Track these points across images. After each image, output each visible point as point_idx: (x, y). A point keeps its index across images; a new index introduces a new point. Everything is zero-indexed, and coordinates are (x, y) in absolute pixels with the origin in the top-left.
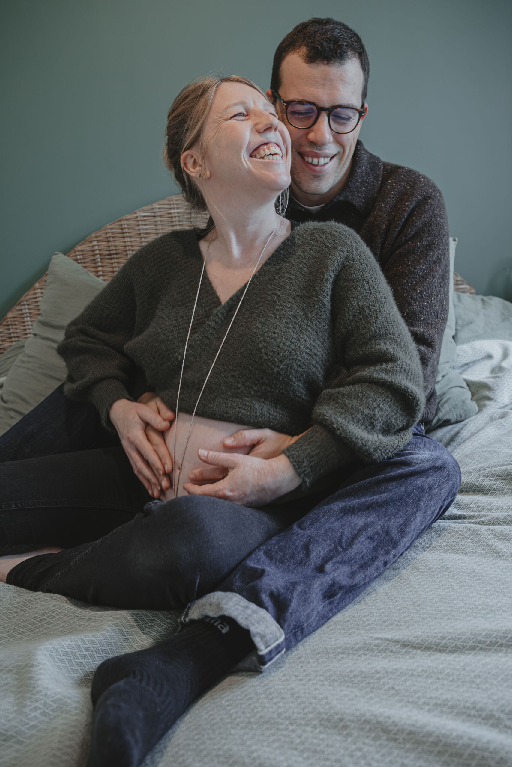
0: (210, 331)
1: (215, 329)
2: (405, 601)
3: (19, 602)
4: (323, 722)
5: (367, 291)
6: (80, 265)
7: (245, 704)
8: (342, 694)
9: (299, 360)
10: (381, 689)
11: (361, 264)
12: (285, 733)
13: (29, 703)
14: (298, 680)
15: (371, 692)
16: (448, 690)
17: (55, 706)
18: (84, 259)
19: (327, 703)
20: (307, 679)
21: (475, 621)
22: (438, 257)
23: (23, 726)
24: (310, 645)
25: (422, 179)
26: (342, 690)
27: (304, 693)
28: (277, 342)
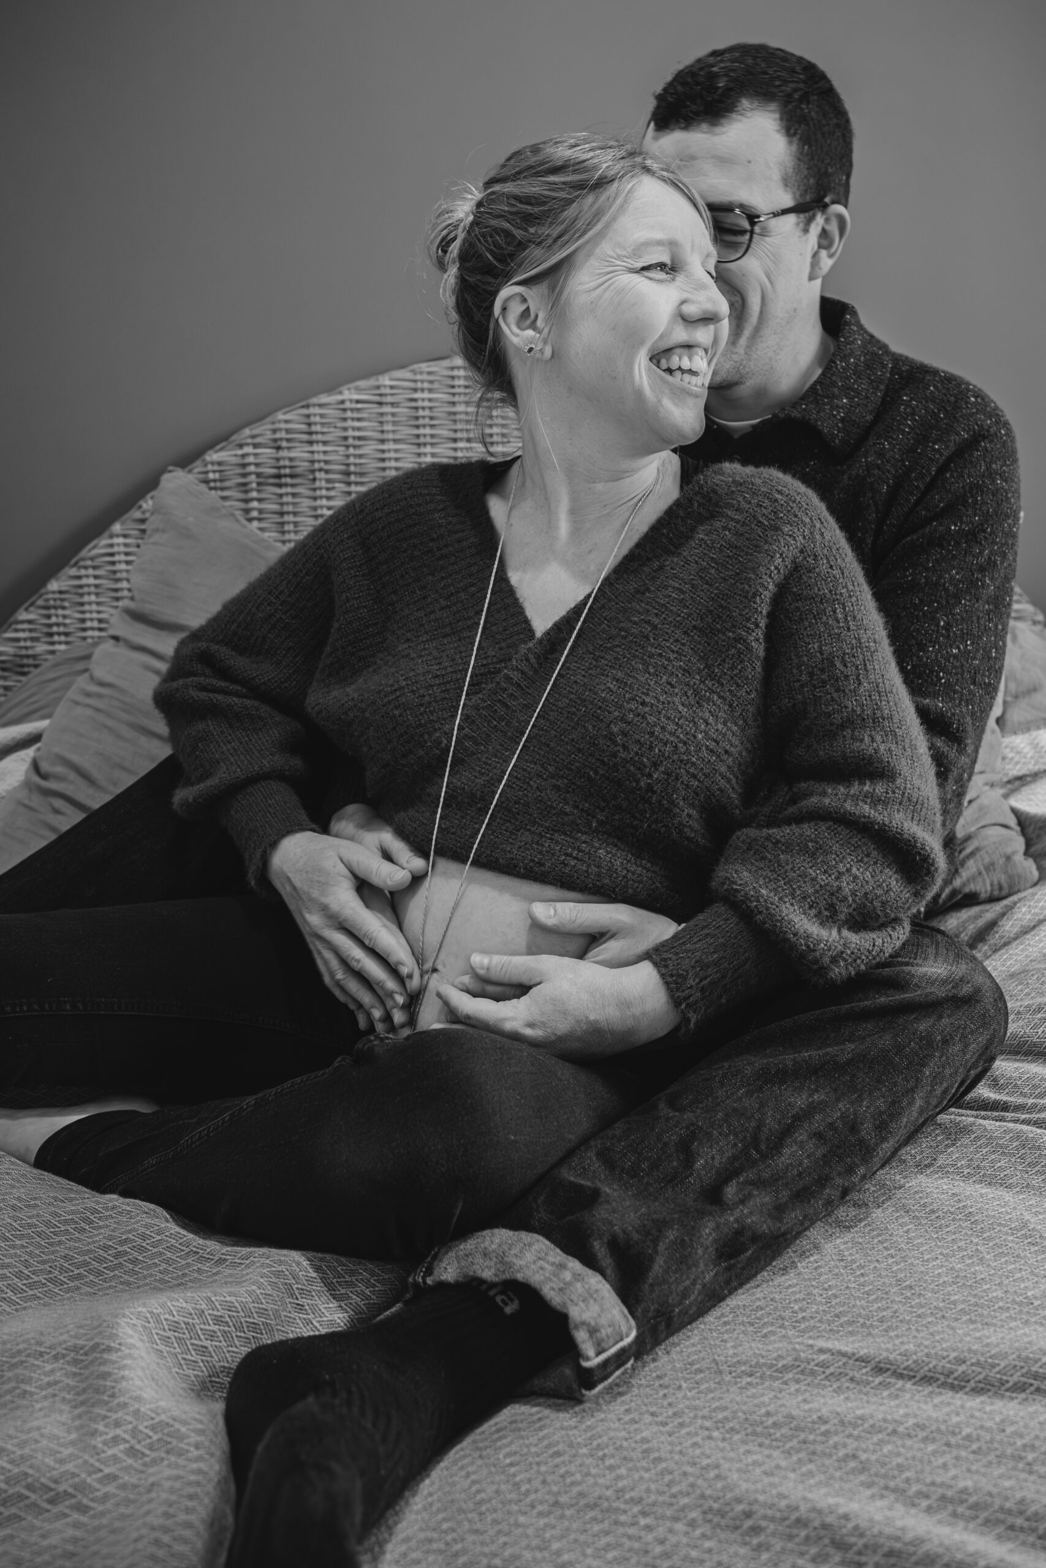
0: (510, 691)
1: (519, 686)
2: (880, 1276)
3: (72, 1212)
4: (710, 1516)
5: (841, 625)
6: (213, 492)
7: (546, 1463)
8: (750, 1460)
9: (694, 764)
10: (831, 1455)
11: (831, 567)
12: (631, 1531)
13: (101, 1427)
14: (657, 1424)
15: (811, 1461)
16: (969, 1470)
17: (155, 1437)
18: (221, 481)
19: (718, 1477)
20: (676, 1423)
21: (1027, 1330)
22: (990, 558)
23: (89, 1474)
24: (682, 1351)
25: (973, 399)
26: (749, 1452)
27: (671, 1452)
28: (648, 723)
